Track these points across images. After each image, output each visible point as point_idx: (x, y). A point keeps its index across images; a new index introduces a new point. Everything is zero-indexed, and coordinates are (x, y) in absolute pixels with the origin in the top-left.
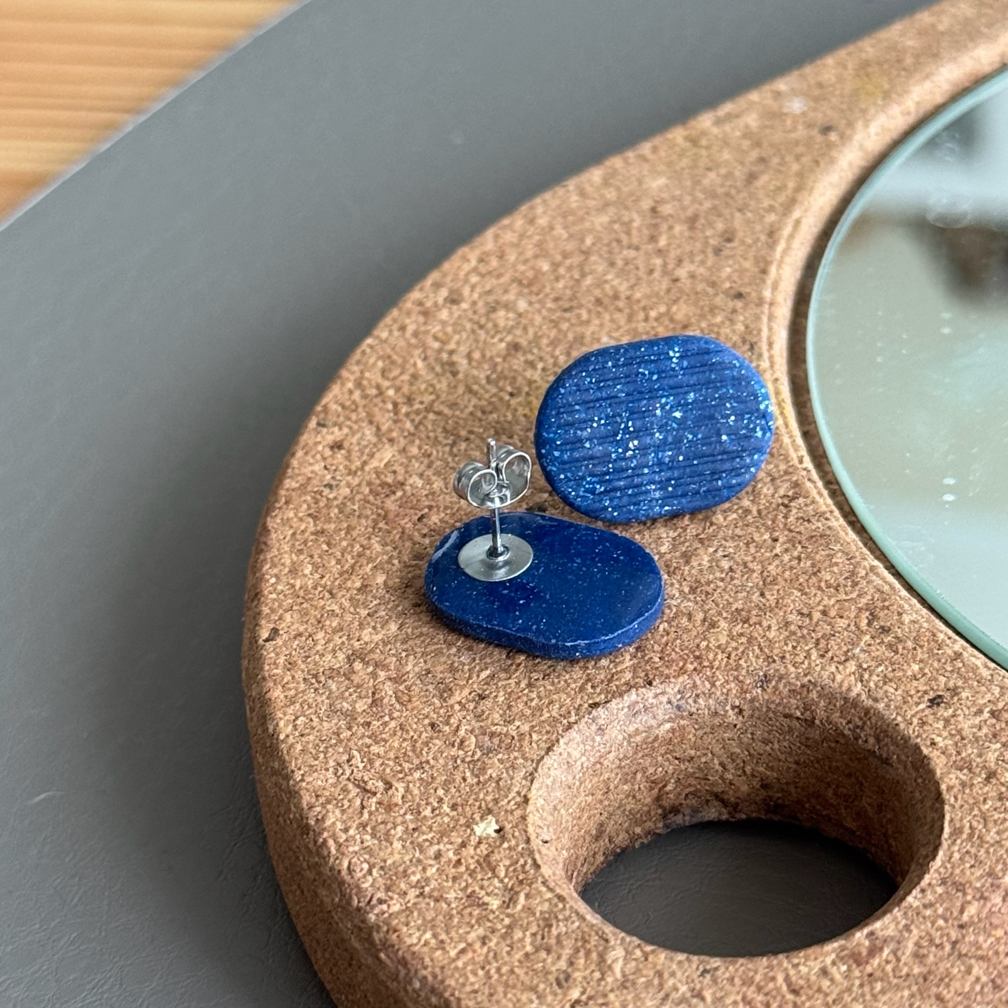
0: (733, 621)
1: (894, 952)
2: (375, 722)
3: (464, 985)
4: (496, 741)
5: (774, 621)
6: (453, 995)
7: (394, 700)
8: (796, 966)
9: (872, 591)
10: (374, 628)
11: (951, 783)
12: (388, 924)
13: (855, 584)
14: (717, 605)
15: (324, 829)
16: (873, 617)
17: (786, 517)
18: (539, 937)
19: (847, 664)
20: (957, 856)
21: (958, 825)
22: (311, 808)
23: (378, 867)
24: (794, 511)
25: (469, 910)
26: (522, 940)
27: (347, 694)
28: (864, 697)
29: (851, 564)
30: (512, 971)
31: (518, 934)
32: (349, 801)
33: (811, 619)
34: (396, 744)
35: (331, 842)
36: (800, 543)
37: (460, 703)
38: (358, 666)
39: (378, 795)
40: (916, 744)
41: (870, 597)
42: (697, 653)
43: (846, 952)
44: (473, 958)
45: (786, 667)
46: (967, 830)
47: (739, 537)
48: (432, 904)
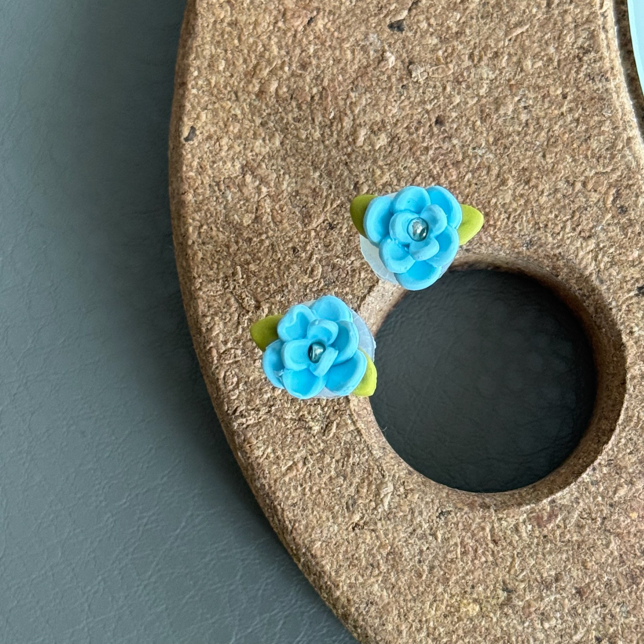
0: (518, 180)
1: (564, 520)
2: (255, 239)
3: (287, 498)
4: (336, 273)
5: (547, 186)
6: (280, 505)
7: (270, 217)
8: (500, 519)
9: (623, 167)
10: (264, 140)
11: (634, 374)
12: (245, 435)
13: (613, 157)
14: (510, 161)
15: (211, 340)
16: (618, 196)
17: (577, 73)
18: (341, 464)
19: (590, 242)
20: (623, 441)
21: (630, 414)
22: (205, 316)
23: (243, 381)
24: (585, 67)
25: (298, 432)
26: (329, 465)
27: (238, 206)
28: (594, 277)
29: (614, 134)
30: (319, 491)
31: (327, 459)
32: (230, 315)
33: (573, 190)
34: (267, 264)
35: (214, 353)
36: (582, 103)
37: (315, 230)
38: (249, 178)
39: (250, 314)
40: (620, 331)
41: (619, 173)
42: (487, 210)
43: (534, 514)
44: (296, 476)
45: (546, 236)
46: (635, 419)
47: (539, 88)
48: (275, 422)
